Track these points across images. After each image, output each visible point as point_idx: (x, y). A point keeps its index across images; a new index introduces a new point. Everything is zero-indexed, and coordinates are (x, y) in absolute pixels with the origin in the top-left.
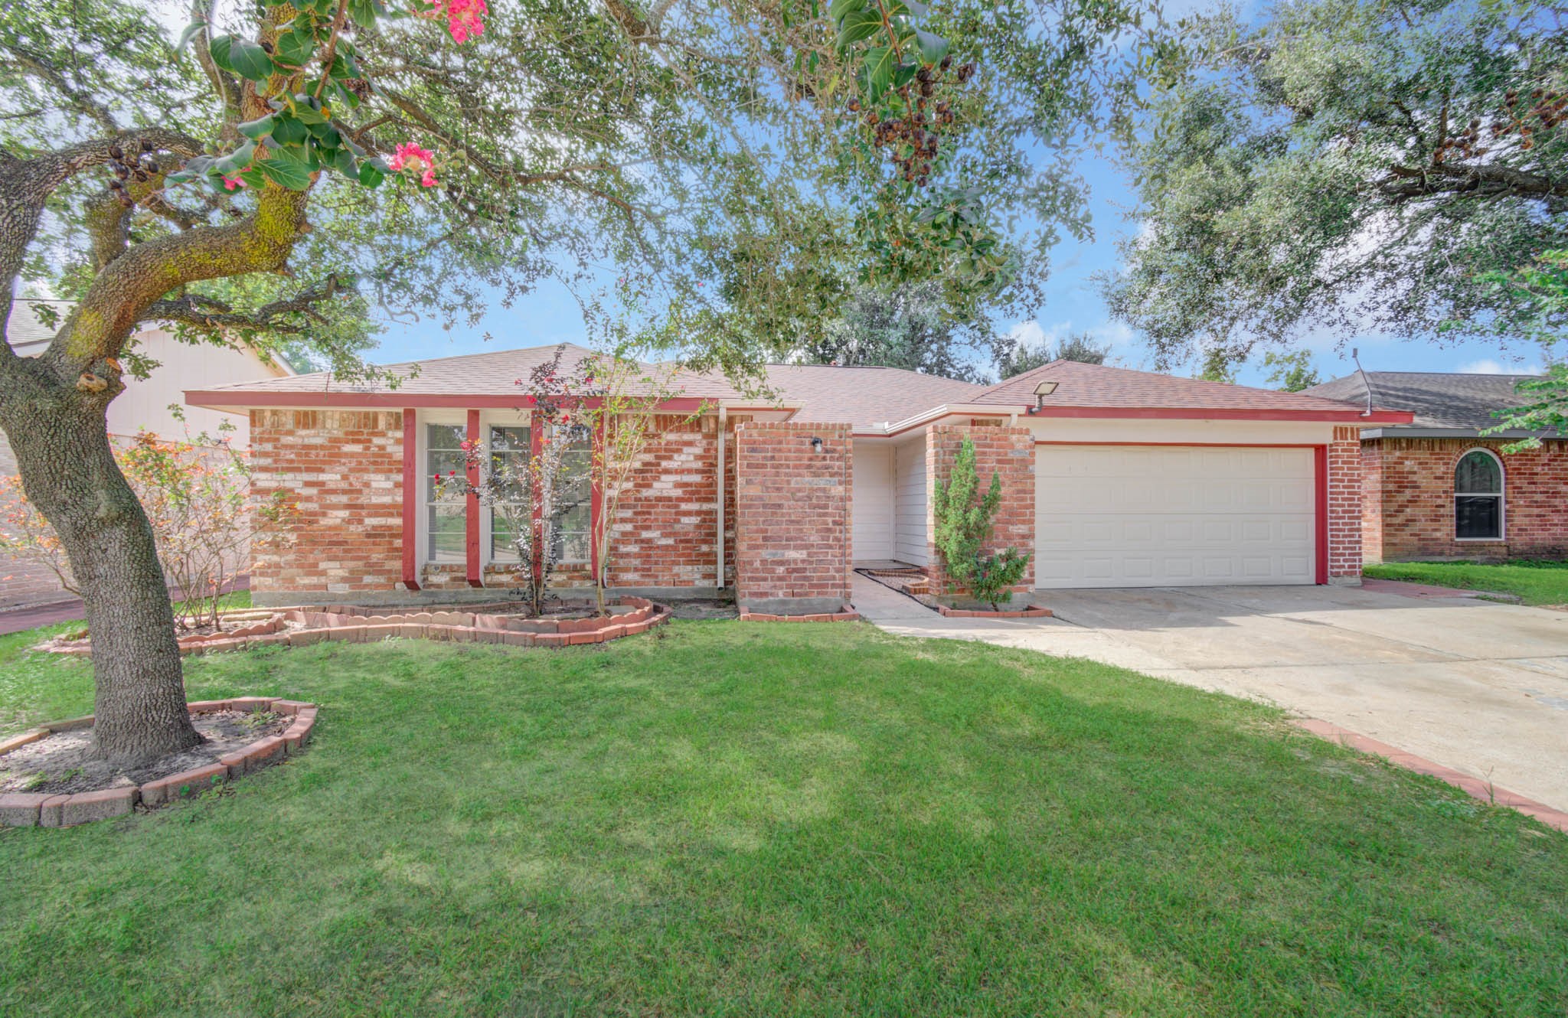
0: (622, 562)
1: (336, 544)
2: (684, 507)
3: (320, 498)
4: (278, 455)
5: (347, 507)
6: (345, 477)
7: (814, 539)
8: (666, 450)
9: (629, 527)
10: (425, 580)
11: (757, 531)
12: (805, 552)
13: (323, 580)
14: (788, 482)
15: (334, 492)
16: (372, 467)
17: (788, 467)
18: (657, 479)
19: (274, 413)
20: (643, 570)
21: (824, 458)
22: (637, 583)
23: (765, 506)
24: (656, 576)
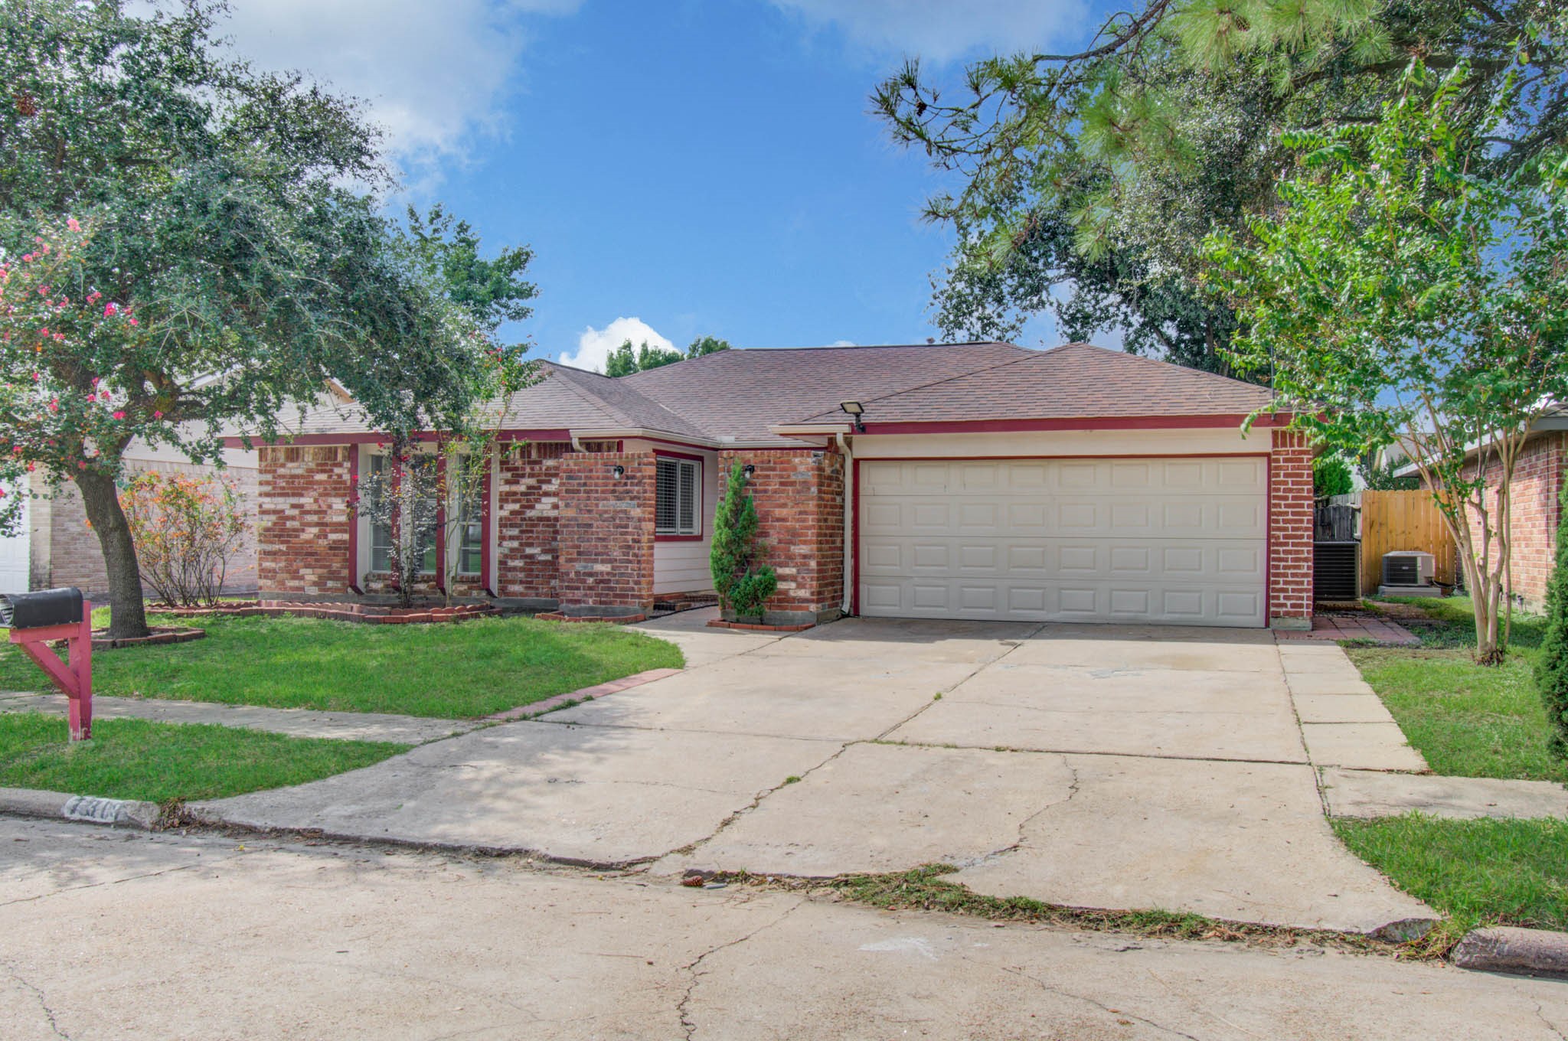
0: (510, 575)
1: (309, 554)
3: (301, 518)
4: (275, 483)
5: (317, 524)
6: (316, 501)
7: (617, 554)
8: (546, 475)
9: (515, 544)
10: (367, 585)
11: (573, 547)
12: (609, 565)
13: (302, 583)
14: (597, 505)
15: (309, 512)
16: (333, 492)
17: (597, 492)
18: (538, 501)
19: (274, 450)
20: (527, 582)
21: (626, 484)
22: (522, 594)
23: (579, 525)
24: (537, 589)
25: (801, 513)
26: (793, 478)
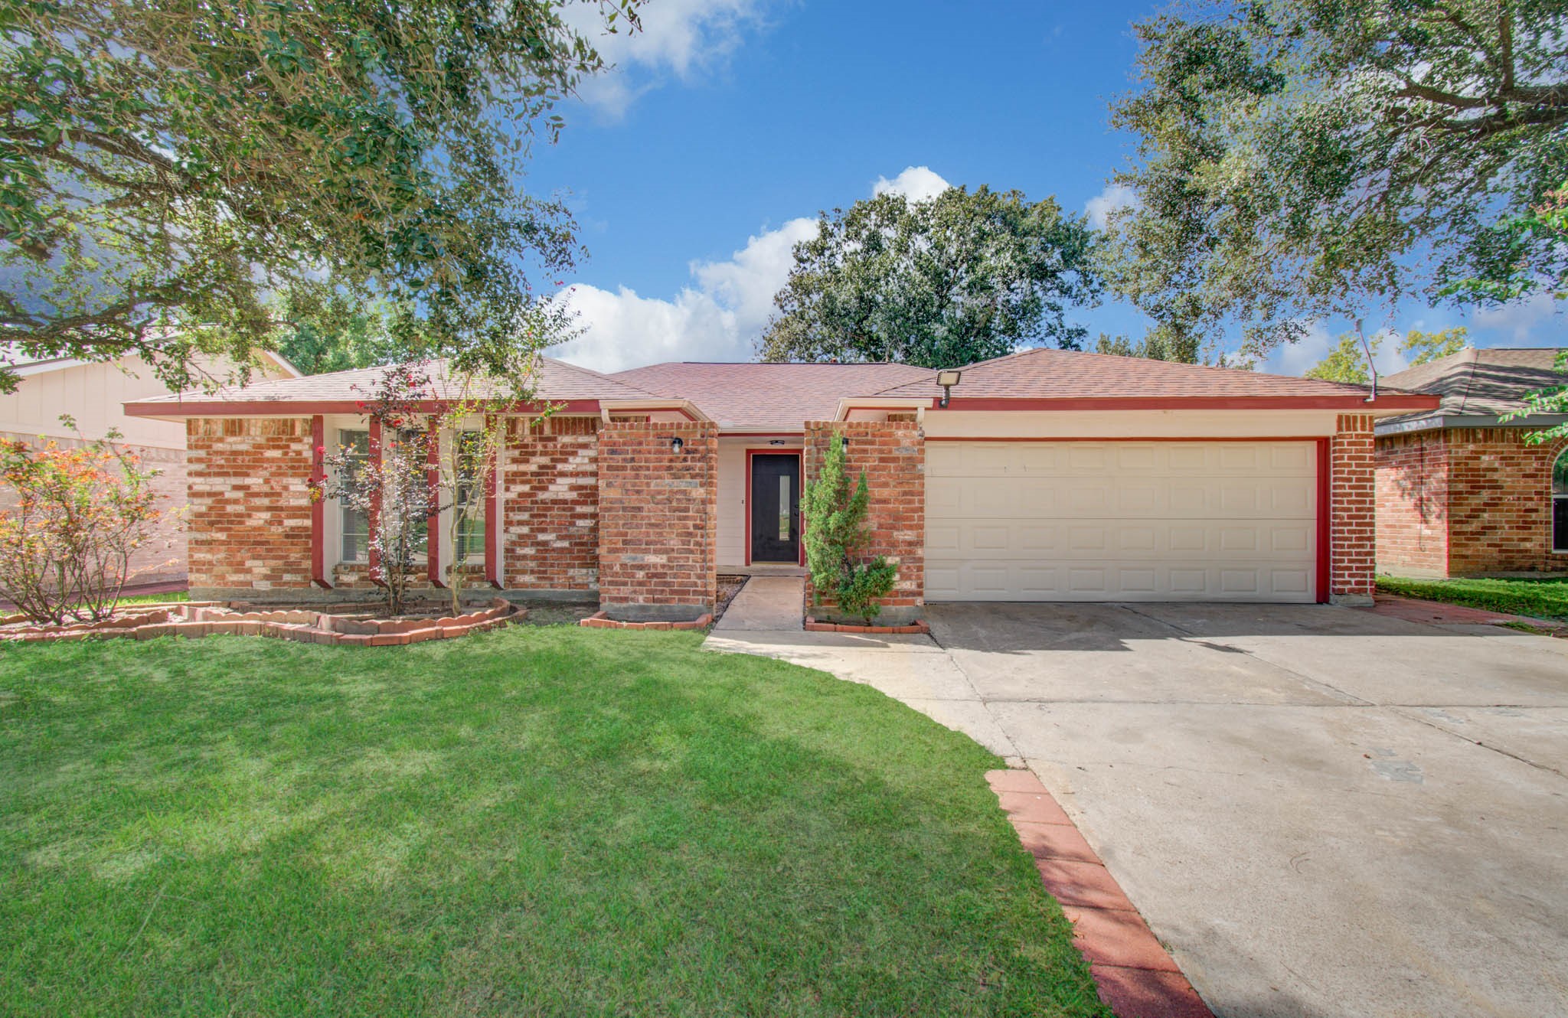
0: (519, 565)
1: (258, 544)
2: (579, 509)
3: (246, 501)
4: (210, 460)
5: (269, 509)
6: (267, 481)
8: (561, 453)
9: (525, 530)
10: (337, 579)
11: (617, 535)
12: (665, 557)
13: (249, 577)
14: (648, 485)
15: (257, 495)
16: (290, 472)
17: (648, 469)
18: (552, 482)
19: (207, 422)
20: (539, 572)
21: (685, 460)
22: (533, 585)
23: (624, 509)
24: (552, 579)
25: (905, 493)
26: (895, 454)
